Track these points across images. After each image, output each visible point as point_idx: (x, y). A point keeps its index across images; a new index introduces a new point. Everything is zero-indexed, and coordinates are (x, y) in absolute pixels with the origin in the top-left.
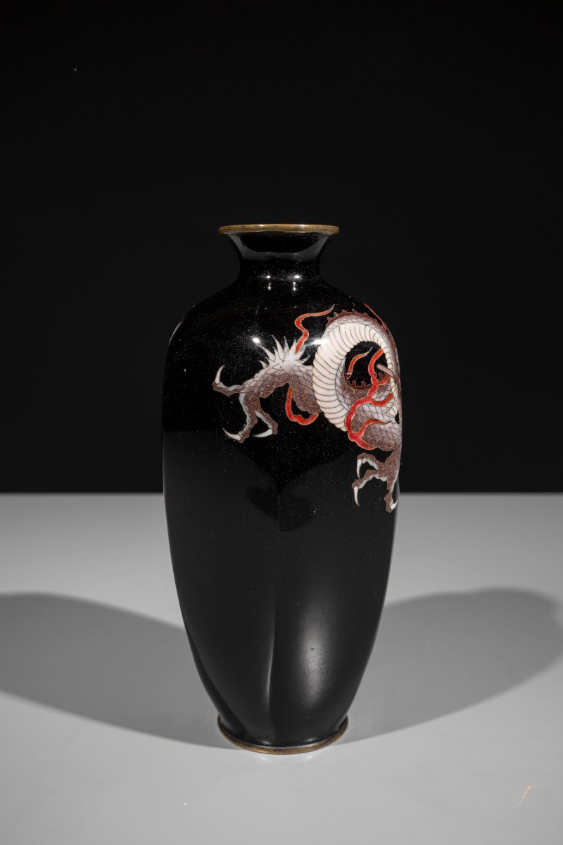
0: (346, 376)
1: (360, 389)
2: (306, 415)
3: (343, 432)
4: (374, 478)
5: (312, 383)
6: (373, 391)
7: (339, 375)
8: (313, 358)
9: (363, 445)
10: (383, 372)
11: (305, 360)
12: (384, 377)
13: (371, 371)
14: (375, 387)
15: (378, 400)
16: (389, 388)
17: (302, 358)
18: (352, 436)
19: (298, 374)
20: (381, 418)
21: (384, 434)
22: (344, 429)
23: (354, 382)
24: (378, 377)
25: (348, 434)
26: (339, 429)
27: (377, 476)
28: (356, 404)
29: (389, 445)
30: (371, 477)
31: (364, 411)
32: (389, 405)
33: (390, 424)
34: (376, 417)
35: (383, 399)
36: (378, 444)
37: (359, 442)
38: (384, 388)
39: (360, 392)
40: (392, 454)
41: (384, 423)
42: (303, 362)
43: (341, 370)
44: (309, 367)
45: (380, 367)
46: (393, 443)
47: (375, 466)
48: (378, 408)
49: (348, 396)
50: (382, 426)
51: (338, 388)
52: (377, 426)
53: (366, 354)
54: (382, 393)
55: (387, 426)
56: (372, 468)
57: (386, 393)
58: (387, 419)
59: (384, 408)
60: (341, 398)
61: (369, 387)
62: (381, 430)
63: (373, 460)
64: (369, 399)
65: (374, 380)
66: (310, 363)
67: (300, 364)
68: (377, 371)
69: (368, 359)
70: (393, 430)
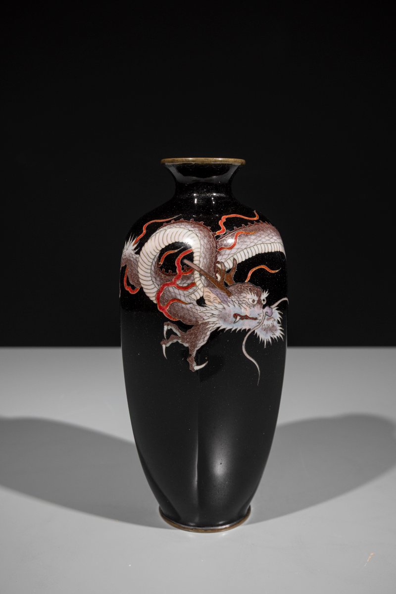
0: (158, 264)
1: (167, 275)
2: (133, 287)
3: (154, 303)
4: (177, 342)
5: (138, 266)
6: (178, 278)
7: (154, 263)
8: (140, 250)
9: (169, 316)
10: (188, 266)
11: (136, 250)
12: (189, 269)
13: (178, 264)
14: (180, 276)
15: (181, 285)
16: (192, 278)
17: (135, 249)
18: (161, 308)
19: (132, 259)
20: (183, 299)
21: (186, 312)
22: (155, 302)
23: (164, 270)
24: (183, 269)
25: (158, 306)
26: (152, 301)
27: (180, 341)
28: (164, 285)
29: (190, 321)
30: (175, 341)
31: (169, 291)
32: (191, 290)
33: (191, 305)
34: (179, 297)
35: (185, 285)
36: (181, 317)
37: (166, 313)
38: (188, 278)
39: (167, 277)
40: (193, 328)
41: (186, 304)
42: (135, 252)
43: (156, 260)
44: (138, 256)
45: (186, 262)
46: (194, 319)
47: (178, 334)
48: (181, 292)
49: (158, 279)
50: (184, 305)
51: (152, 272)
52: (180, 304)
53: (176, 251)
54: (185, 281)
55: (188, 306)
56: (176, 334)
57: (189, 282)
58: (188, 300)
59: (186, 292)
60: (154, 280)
61: (175, 275)
62: (182, 308)
63: (176, 329)
64: (174, 283)
65: (179, 271)
66: (138, 253)
67: (133, 252)
68: (183, 264)
69: (177, 254)
70: (194, 310)
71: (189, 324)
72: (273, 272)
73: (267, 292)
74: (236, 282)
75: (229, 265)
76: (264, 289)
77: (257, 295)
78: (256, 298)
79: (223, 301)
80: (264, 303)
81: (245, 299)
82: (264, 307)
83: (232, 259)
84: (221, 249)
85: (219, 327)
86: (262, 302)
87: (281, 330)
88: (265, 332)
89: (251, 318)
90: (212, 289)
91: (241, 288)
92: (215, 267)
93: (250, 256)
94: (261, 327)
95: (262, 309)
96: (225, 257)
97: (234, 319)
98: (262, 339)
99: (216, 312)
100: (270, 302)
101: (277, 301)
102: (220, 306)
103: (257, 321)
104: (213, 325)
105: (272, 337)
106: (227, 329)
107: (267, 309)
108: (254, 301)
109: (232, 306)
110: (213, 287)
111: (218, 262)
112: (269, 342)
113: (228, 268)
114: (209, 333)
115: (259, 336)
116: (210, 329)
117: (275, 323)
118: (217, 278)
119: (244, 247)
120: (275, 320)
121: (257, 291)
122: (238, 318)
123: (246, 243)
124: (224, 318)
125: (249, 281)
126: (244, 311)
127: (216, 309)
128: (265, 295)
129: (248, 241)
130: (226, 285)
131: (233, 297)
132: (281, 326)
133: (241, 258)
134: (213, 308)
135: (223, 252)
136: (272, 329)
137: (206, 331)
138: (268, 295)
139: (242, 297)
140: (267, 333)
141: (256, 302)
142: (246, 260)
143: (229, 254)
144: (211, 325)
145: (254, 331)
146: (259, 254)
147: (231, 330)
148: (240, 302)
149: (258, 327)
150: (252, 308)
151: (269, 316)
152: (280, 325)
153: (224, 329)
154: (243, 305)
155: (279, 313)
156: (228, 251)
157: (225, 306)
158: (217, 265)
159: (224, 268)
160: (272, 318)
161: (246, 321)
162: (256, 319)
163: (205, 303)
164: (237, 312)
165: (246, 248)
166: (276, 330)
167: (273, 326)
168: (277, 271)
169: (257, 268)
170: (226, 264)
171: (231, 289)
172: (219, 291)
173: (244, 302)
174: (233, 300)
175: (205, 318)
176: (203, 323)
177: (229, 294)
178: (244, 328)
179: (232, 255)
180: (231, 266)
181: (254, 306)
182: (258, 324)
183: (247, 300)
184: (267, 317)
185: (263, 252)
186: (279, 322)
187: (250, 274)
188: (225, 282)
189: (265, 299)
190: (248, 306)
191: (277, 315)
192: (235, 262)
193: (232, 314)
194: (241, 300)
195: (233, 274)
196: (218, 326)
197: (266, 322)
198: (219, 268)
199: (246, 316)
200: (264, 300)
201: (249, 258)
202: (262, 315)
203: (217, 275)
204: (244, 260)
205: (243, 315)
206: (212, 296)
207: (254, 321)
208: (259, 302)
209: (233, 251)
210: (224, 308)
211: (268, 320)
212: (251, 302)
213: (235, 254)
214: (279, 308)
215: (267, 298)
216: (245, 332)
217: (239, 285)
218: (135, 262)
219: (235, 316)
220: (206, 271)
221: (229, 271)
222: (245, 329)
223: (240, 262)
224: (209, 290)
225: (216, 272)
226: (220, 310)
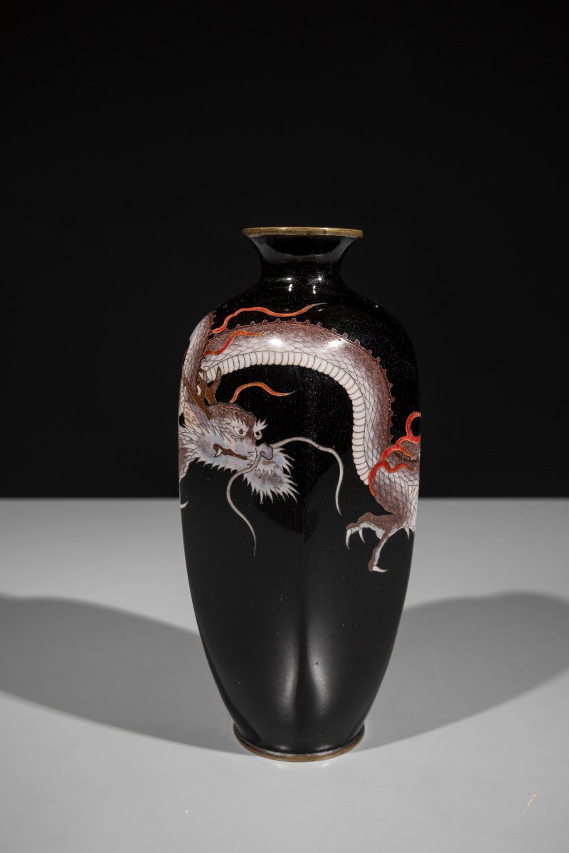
72: (279, 395)
73: (264, 422)
74: (218, 400)
75: (212, 376)
76: (259, 417)
77: (247, 425)
78: (245, 429)
79: (202, 425)
80: (259, 437)
81: (229, 427)
82: (258, 443)
83: (216, 367)
84: (208, 352)
85: (197, 459)
86: (255, 435)
87: (290, 484)
88: (260, 481)
89: (239, 456)
90: (191, 405)
91: (224, 410)
92: (197, 376)
93: (242, 367)
94: (254, 471)
95: (254, 447)
96: (209, 364)
97: (215, 452)
98: (255, 490)
99: (194, 437)
100: (268, 438)
101: (282, 440)
102: (199, 430)
103: (247, 461)
104: (191, 454)
105: (273, 490)
106: (206, 463)
107: (262, 447)
108: (241, 432)
109: (211, 433)
110: (193, 403)
111: (201, 371)
112: (268, 497)
113: (211, 380)
114: (188, 464)
115: (250, 485)
116: (189, 458)
117: (279, 472)
118: (197, 391)
119: (235, 353)
120: (277, 467)
121: (247, 418)
122: (220, 451)
123: (239, 348)
124: (202, 446)
125: (235, 402)
126: (228, 443)
127: (195, 433)
128: (259, 427)
129: (245, 345)
130: (206, 402)
131: (213, 420)
132: (290, 479)
133: (228, 368)
134: (192, 431)
135: (208, 357)
136: (274, 479)
137: (185, 460)
138: (265, 426)
139: (225, 423)
140: (264, 482)
141: (244, 434)
142: (234, 372)
143: (214, 361)
144: (190, 454)
145: (242, 475)
146: (256, 365)
147: (211, 465)
148: (222, 430)
149: (249, 470)
150: (239, 442)
151: (269, 460)
152: (289, 476)
153: (203, 462)
154: (226, 434)
155: (286, 458)
156: (214, 357)
157: (205, 431)
158: (200, 373)
159: (205, 379)
160: (273, 462)
161: (230, 458)
162: (245, 458)
163: (184, 423)
164: (219, 442)
165: (237, 355)
166: (281, 482)
167: (275, 475)
168: (286, 394)
169: (250, 385)
170: (208, 374)
171: (212, 409)
172: (198, 409)
173: (228, 430)
174: (214, 425)
175: (184, 442)
176: (182, 449)
177: (209, 416)
178: (227, 467)
179: (217, 362)
180: (214, 378)
181: (242, 439)
182: (248, 466)
183: (232, 429)
184: (263, 459)
185: (264, 363)
186: (285, 472)
187: (237, 393)
188: (205, 399)
189: (260, 433)
190: (234, 437)
191: (282, 461)
192: (219, 373)
193: (212, 444)
194: (224, 426)
195: (215, 388)
196: (196, 456)
197: (261, 467)
198: (200, 378)
199: (230, 450)
200: (258, 434)
201: (239, 370)
202: (255, 454)
203: (198, 387)
204: (231, 371)
205: (226, 448)
206: (192, 414)
207: (242, 461)
208: (250, 434)
209: (221, 357)
210: (203, 434)
211: (265, 463)
212: (238, 433)
213: (221, 361)
214: (287, 450)
215: (263, 431)
216: (228, 473)
217: (221, 405)
219: (216, 447)
220: (189, 380)
221: (212, 383)
222: (229, 470)
223: (226, 373)
224: (188, 407)
225: (198, 383)
226: (199, 435)
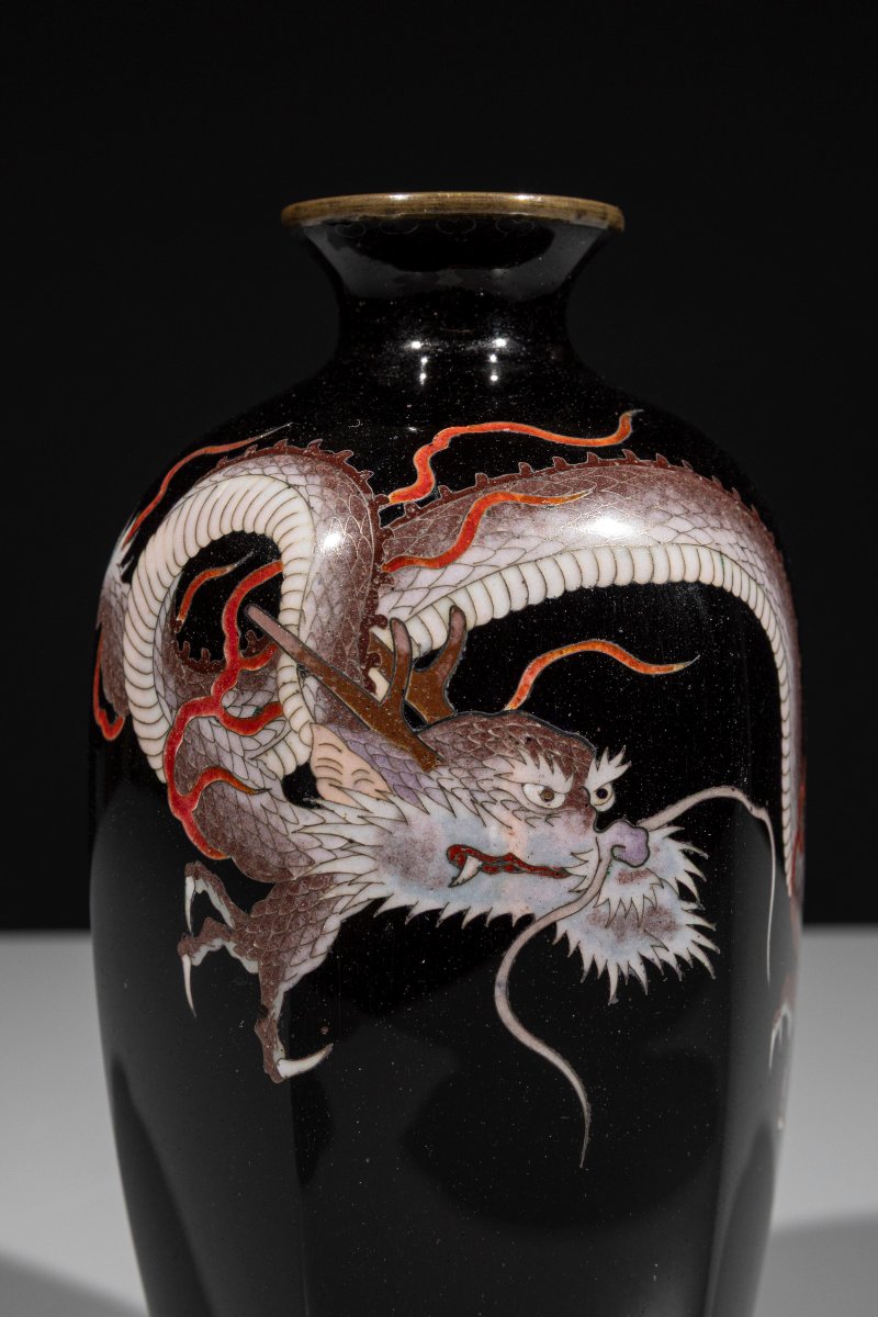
0: (174, 623)
1: (196, 670)
3: (159, 782)
4: (224, 949)
6: (226, 684)
7: (163, 617)
8: (134, 565)
9: (198, 837)
10: (260, 632)
11: (126, 566)
12: (259, 646)
13: (230, 623)
14: (233, 672)
15: (235, 712)
16: (270, 685)
17: (125, 560)
18: (177, 803)
19: (113, 600)
20: (239, 771)
21: (251, 826)
22: (162, 777)
23: (187, 645)
24: (243, 644)
26: (154, 772)
27: (231, 946)
28: (186, 712)
29: (263, 865)
30: (217, 943)
31: (200, 736)
32: (265, 736)
33: (264, 799)
34: (227, 764)
35: (248, 712)
36: (232, 848)
37: (190, 824)
38: (257, 683)
39: (197, 678)
40: (271, 896)
41: (249, 792)
42: (123, 572)
43: (168, 605)
44: (126, 587)
45: (256, 614)
46: (274, 860)
47: (226, 914)
48: (234, 739)
49: (171, 684)
50: (242, 798)
51: (157, 657)
52: (231, 791)
53: (229, 569)
54: (247, 696)
55: (258, 801)
56: (218, 916)
57: (261, 699)
58: (255, 778)
59: (250, 744)
60: (160, 684)
61: (217, 670)
62: (238, 806)
63: (219, 895)
64: (214, 704)
65: (233, 652)
66: (129, 576)
67: (119, 575)
68: (246, 624)
69: (229, 583)
70: (274, 820)
71: (259, 876)
72: (655, 670)
73: (619, 757)
74: (462, 707)
75: (429, 632)
76: (605, 744)
77: (567, 771)
78: (561, 784)
79: (398, 789)
80: (606, 805)
81: (504, 785)
82: (603, 822)
83: (444, 607)
84: (399, 563)
85: (380, 901)
86: (594, 800)
87: (697, 928)
88: (608, 935)
89: (533, 870)
90: (348, 735)
91: (485, 736)
92: (366, 640)
93: (536, 599)
94: (589, 910)
95: (591, 833)
96: (412, 598)
97: (451, 870)
98: (594, 965)
99: (364, 835)
100: (632, 802)
101: (673, 802)
102: (383, 811)
103: (569, 882)
104: (353, 890)
105: (649, 954)
106: (416, 911)
107: (618, 832)
108: (548, 794)
109: (438, 812)
110: (354, 725)
111: (381, 621)
112: (634, 979)
113: (425, 647)
114: (333, 923)
115: (578, 952)
116: (341, 905)
117: (667, 898)
118: (371, 686)
119: (504, 558)
120: (662, 883)
121: (564, 749)
122: (472, 864)
123: (516, 543)
124: (403, 861)
125: (526, 707)
126: (497, 838)
127: (367, 819)
128: (606, 772)
129: (532, 531)
130: (413, 718)
131: (444, 772)
132: (696, 912)
133: (489, 603)
134: (352, 816)
135: (404, 577)
136: (651, 921)
137: (321, 914)
138: (624, 768)
139: (490, 774)
140: (621, 937)
141: (558, 801)
142: (512, 615)
143: (430, 589)
144: (345, 890)
145: (552, 928)
146: (581, 590)
147: (435, 913)
148: (480, 797)
149: (575, 908)
150: (540, 824)
151: (636, 868)
152: (693, 906)
153: (405, 910)
154: (496, 810)
155: (686, 854)
156: (427, 576)
157: (409, 810)
158: (376, 631)
159: (404, 647)
160: (650, 871)
161: (509, 882)
162: (561, 873)
163: (317, 795)
164: (467, 834)
165: (515, 565)
166: (671, 927)
167: (655, 909)
168: (677, 667)
169: (568, 651)
170: (415, 630)
171: (435, 736)
172: (379, 743)
173: (500, 797)
174: (447, 785)
175: (318, 855)
176: (307, 879)
177: (428, 759)
178: (499, 909)
179: (445, 591)
180: (440, 638)
181: (550, 816)
182: (573, 897)
183: (514, 790)
184: (618, 867)
185: (605, 582)
186: (684, 893)
187: (528, 678)
188: (408, 709)
189: (609, 789)
190: (521, 815)
191: (674, 862)
192: (457, 623)
193: (443, 845)
194: (486, 785)
195: (445, 671)
196: (374, 893)
197: (613, 891)
198: (381, 645)
199: (511, 857)
200: (601, 793)
201: (529, 609)
202: (593, 857)
203: (375, 675)
204: (501, 613)
205: (494, 851)
206: (350, 763)
207: (550, 883)
208: (577, 799)
209: (454, 573)
210: (404, 820)
211: (624, 879)
212: (537, 800)
213: (459, 587)
214: (686, 829)
215: (617, 784)
216: (505, 928)
217: (475, 721)
218: (119, 612)
219: (458, 854)
220: (324, 656)
221: (430, 657)
222: (507, 918)
223: (483, 619)
224: (334, 740)
225: (371, 662)
226: (384, 824)
